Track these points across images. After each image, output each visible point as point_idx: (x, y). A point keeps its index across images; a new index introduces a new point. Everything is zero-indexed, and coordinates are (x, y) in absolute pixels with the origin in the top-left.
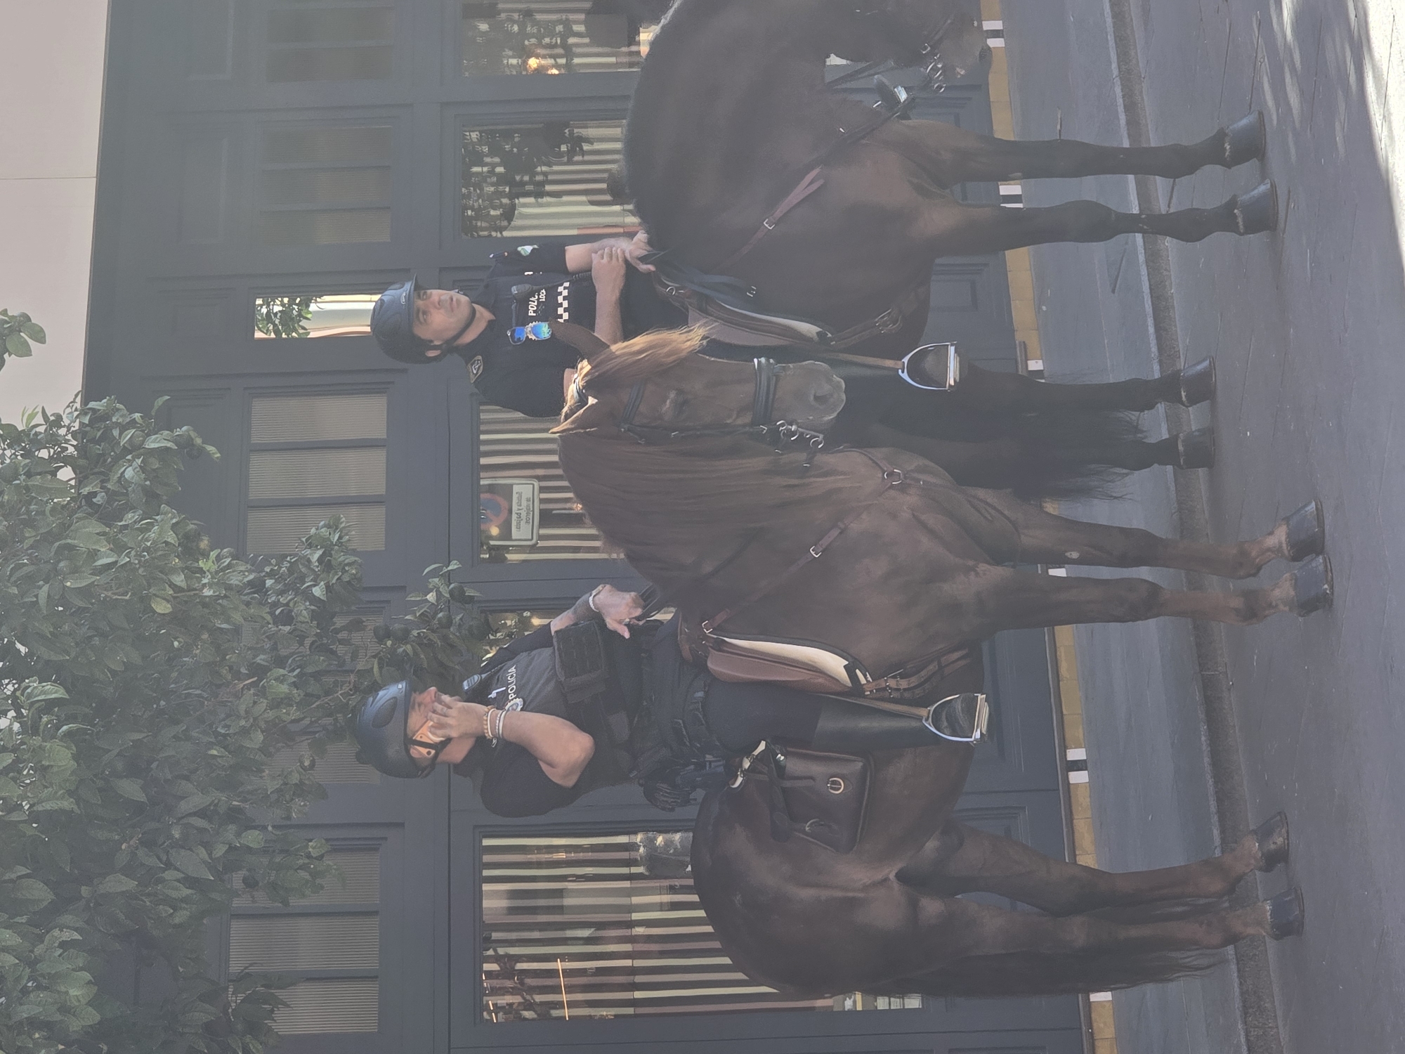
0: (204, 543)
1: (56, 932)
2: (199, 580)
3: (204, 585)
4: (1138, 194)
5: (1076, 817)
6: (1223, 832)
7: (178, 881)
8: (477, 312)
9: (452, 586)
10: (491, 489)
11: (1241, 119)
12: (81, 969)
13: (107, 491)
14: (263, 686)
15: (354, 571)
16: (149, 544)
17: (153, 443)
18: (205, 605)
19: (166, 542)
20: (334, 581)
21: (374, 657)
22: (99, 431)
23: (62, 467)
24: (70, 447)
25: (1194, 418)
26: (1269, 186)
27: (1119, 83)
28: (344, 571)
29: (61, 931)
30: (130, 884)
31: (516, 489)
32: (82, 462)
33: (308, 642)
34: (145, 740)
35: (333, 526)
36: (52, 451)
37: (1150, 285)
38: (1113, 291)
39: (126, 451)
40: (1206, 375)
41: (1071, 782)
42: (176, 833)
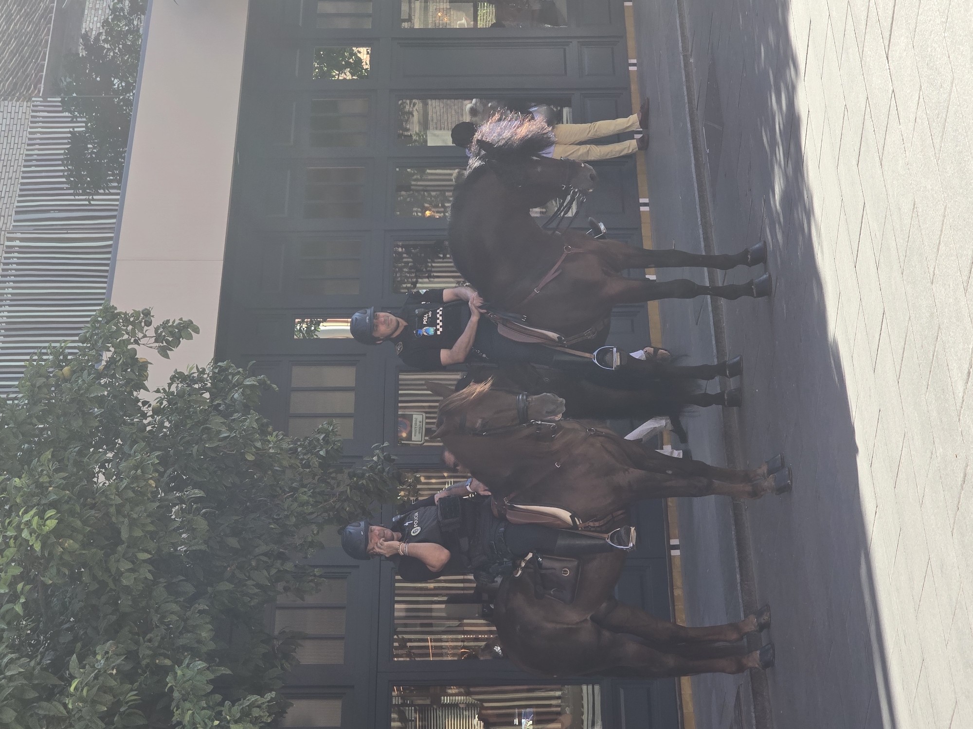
0: (270, 429)
1: (197, 606)
2: (268, 445)
3: (270, 448)
4: (709, 278)
5: (674, 571)
6: (741, 575)
7: (253, 585)
8: (400, 323)
9: (385, 454)
10: (403, 416)
11: (756, 244)
12: (207, 623)
13: (225, 404)
14: (296, 498)
15: (339, 444)
16: (245, 427)
17: (248, 382)
18: (270, 457)
19: (252, 427)
20: (330, 448)
21: (348, 485)
22: (222, 376)
23: (205, 393)
24: (208, 383)
25: (732, 383)
26: (768, 275)
27: (701, 227)
28: (334, 444)
29: (199, 605)
30: (231, 587)
31: (414, 416)
32: (214, 390)
33: (317, 478)
34: (240, 520)
35: (330, 424)
36: (200, 385)
37: (714, 322)
38: (697, 324)
39: (234, 386)
40: (738, 364)
41: (672, 555)
42: (254, 563)
